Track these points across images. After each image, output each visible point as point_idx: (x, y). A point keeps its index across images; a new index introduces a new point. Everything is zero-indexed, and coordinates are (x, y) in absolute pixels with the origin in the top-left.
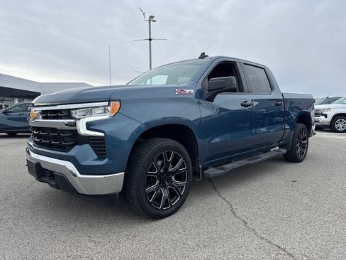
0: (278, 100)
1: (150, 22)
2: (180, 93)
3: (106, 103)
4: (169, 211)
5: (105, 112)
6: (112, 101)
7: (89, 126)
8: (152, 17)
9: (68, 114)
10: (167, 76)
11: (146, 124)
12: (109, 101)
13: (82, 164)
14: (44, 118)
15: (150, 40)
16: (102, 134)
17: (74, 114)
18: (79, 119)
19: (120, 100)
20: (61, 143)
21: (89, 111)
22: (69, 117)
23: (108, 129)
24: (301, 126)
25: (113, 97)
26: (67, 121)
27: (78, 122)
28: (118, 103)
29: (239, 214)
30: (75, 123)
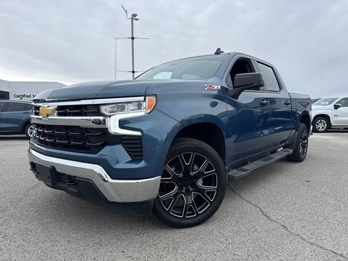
0: (287, 100)
1: (132, 21)
2: (209, 90)
3: (142, 98)
4: (196, 220)
5: (139, 108)
6: (149, 95)
7: (122, 124)
8: (134, 15)
9: (96, 110)
10: (171, 73)
11: (182, 122)
12: (145, 96)
13: (115, 167)
14: (59, 114)
15: (133, 38)
16: (139, 133)
17: (103, 110)
18: (110, 116)
19: (156, 95)
20: (85, 143)
21: (121, 108)
22: (99, 113)
23: (145, 126)
24: (303, 125)
25: (149, 91)
26: (93, 118)
27: (107, 119)
28: (154, 98)
29: (273, 218)
30: (104, 121)
